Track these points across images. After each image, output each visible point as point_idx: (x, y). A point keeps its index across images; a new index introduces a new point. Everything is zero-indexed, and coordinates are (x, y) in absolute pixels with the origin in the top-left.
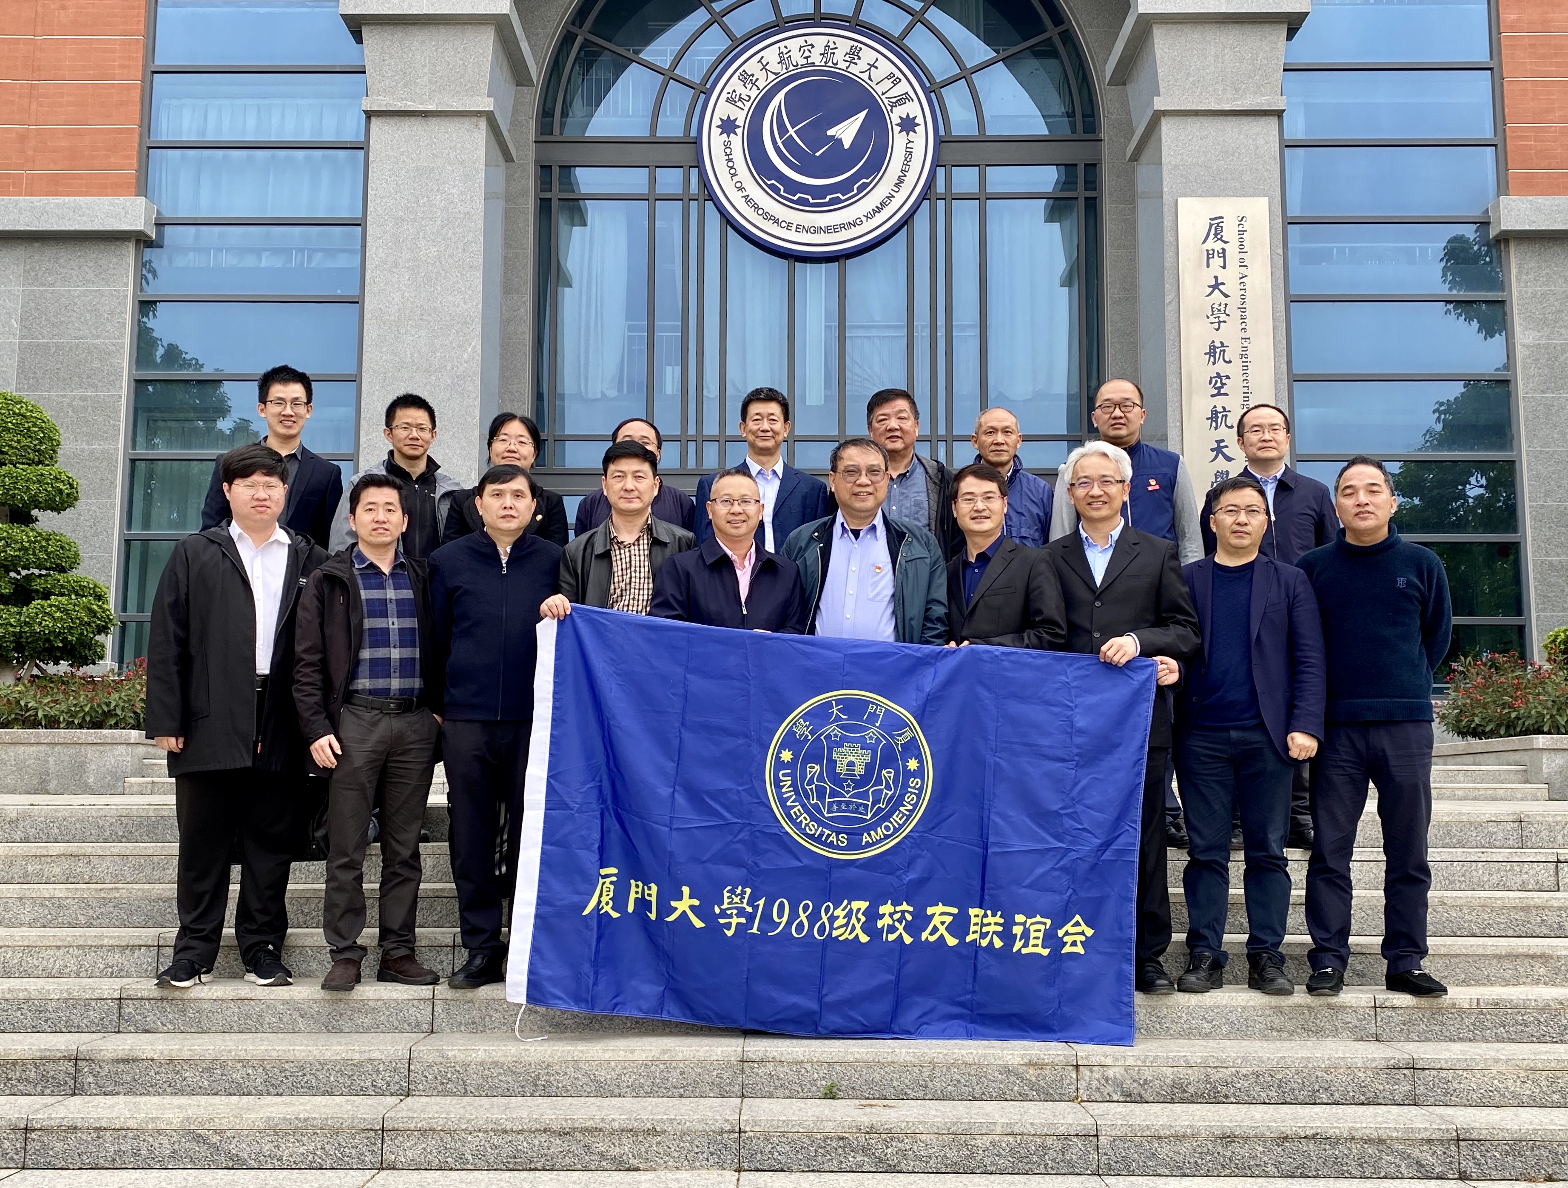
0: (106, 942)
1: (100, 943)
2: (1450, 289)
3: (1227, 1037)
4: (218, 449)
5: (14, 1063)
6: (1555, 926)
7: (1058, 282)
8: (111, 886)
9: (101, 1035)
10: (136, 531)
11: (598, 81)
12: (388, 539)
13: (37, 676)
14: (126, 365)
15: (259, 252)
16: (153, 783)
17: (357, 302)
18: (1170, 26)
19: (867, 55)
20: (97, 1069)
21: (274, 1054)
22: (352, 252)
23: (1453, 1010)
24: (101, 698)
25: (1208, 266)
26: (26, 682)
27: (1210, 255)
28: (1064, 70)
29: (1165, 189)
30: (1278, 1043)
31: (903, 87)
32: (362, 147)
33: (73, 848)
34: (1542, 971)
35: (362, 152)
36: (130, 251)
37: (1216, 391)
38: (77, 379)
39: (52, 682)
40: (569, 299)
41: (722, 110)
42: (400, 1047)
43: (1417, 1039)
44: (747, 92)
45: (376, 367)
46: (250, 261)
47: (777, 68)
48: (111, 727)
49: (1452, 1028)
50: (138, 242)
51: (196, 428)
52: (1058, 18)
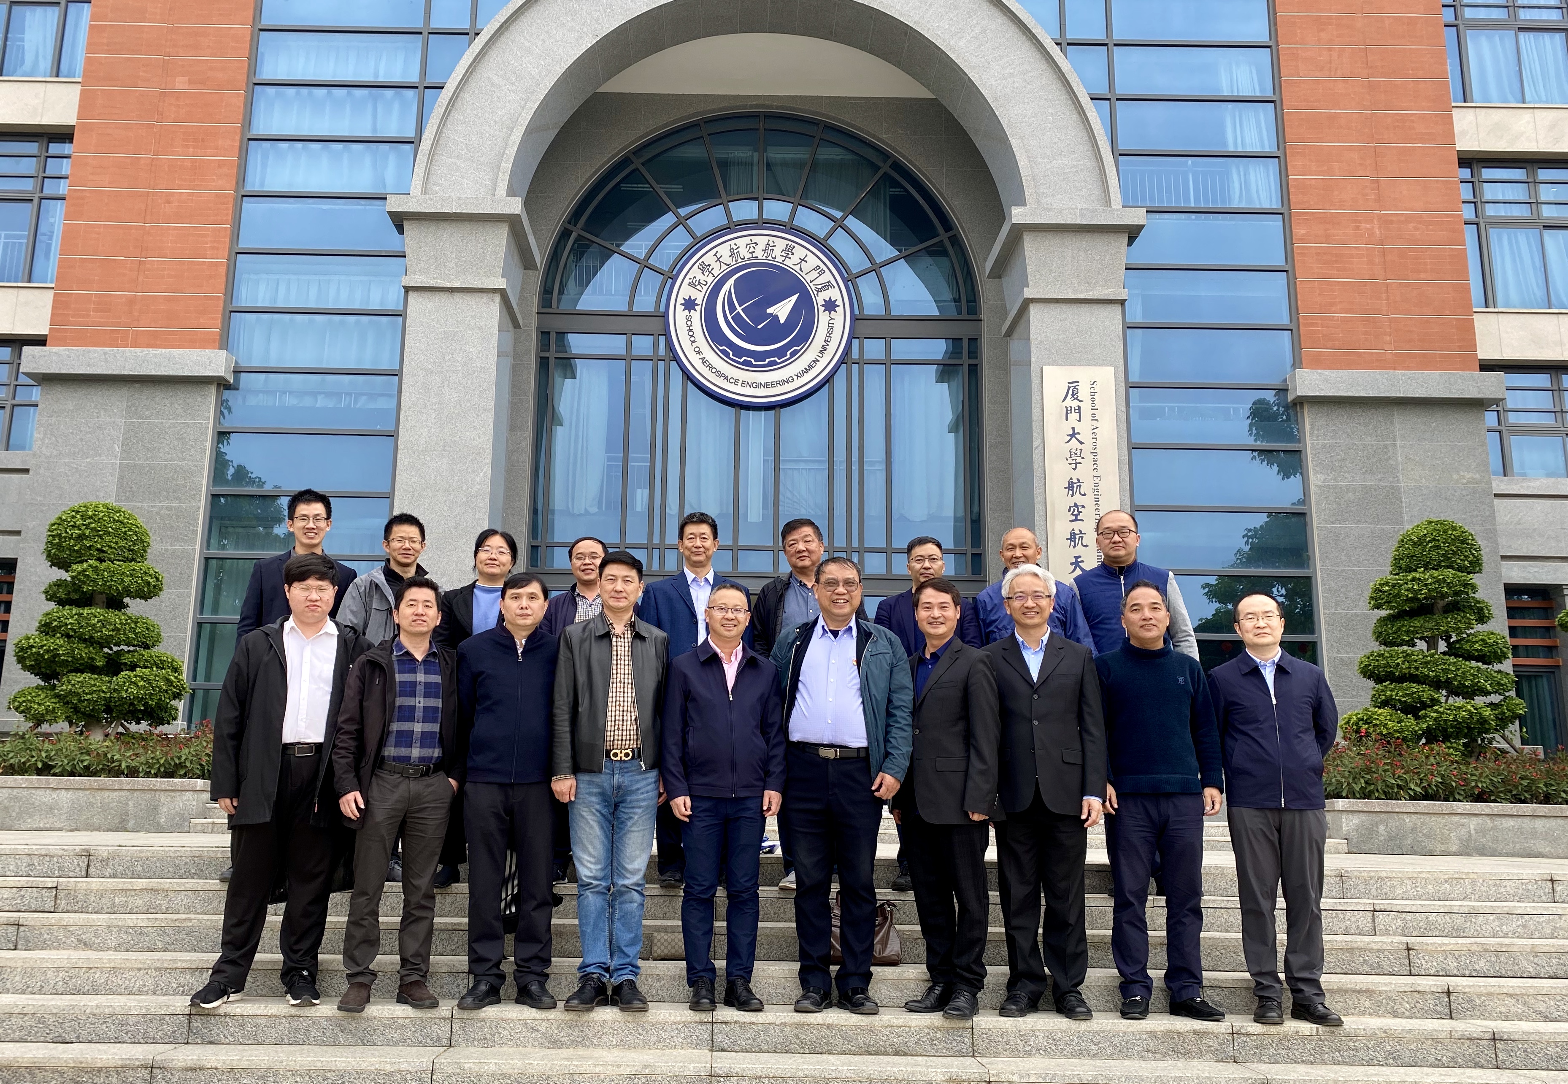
0: (179, 965)
1: (175, 966)
2: (1255, 440)
3: (1111, 1057)
4: (275, 550)
5: (100, 1070)
6: (1375, 965)
7: (946, 430)
8: (184, 916)
9: (172, 1046)
10: (207, 616)
11: (588, 267)
12: (425, 629)
13: (121, 734)
14: (205, 482)
15: (315, 394)
16: (214, 823)
17: (393, 435)
18: (1037, 233)
19: (799, 252)
20: (169, 1076)
21: (319, 1064)
22: (390, 396)
23: (1297, 1037)
24: (175, 751)
25: (1067, 419)
26: (113, 738)
27: (1068, 411)
28: (953, 265)
29: (1033, 359)
30: (1153, 1062)
31: (827, 277)
32: (400, 314)
33: (154, 883)
34: (1367, 1004)
35: (400, 318)
36: (212, 393)
37: (1074, 518)
38: (165, 493)
39: (134, 739)
40: (560, 434)
41: (686, 292)
42: (424, 1060)
43: (1267, 1061)
44: (705, 278)
45: (406, 487)
46: (308, 402)
47: (729, 261)
48: (181, 777)
49: (1296, 1052)
50: (219, 385)
51: (259, 534)
52: (947, 225)
